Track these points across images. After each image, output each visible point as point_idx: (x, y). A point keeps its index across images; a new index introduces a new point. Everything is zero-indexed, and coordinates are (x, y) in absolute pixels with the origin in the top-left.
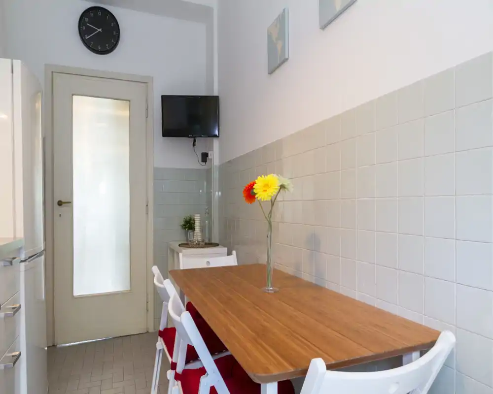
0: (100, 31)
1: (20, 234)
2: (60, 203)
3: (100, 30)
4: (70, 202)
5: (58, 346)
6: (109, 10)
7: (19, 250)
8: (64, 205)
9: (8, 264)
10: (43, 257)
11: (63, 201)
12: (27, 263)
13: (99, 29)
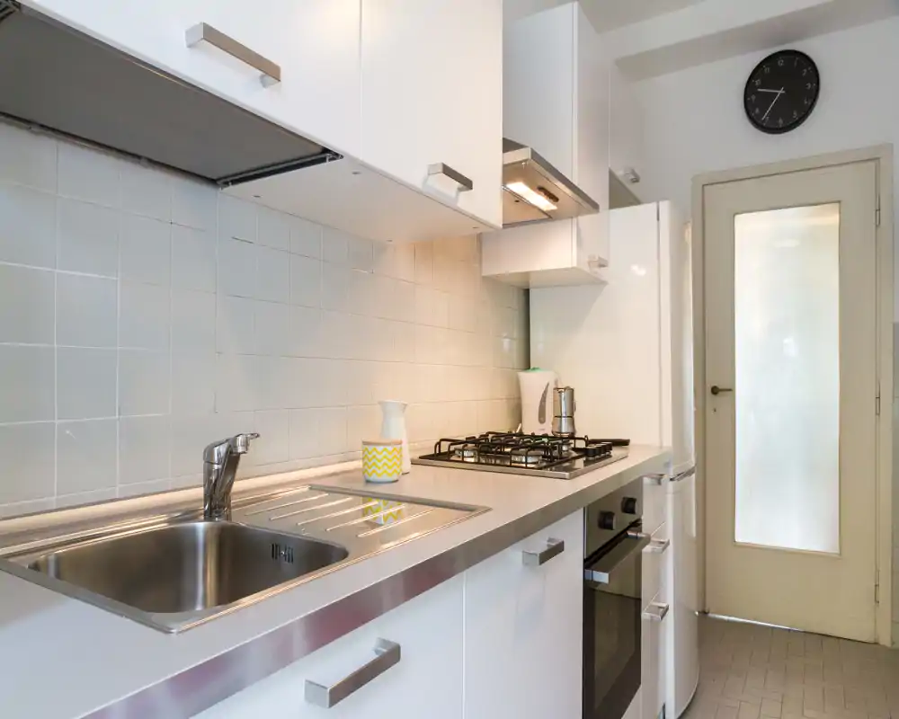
0: (781, 94)
1: (668, 442)
2: (715, 391)
3: (781, 92)
4: (730, 390)
5: (710, 615)
6: (797, 49)
7: (667, 465)
8: (720, 393)
9: (655, 481)
10: (694, 475)
11: (720, 387)
12: (675, 482)
13: (779, 89)
